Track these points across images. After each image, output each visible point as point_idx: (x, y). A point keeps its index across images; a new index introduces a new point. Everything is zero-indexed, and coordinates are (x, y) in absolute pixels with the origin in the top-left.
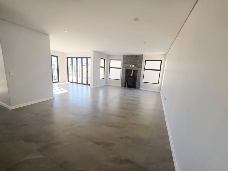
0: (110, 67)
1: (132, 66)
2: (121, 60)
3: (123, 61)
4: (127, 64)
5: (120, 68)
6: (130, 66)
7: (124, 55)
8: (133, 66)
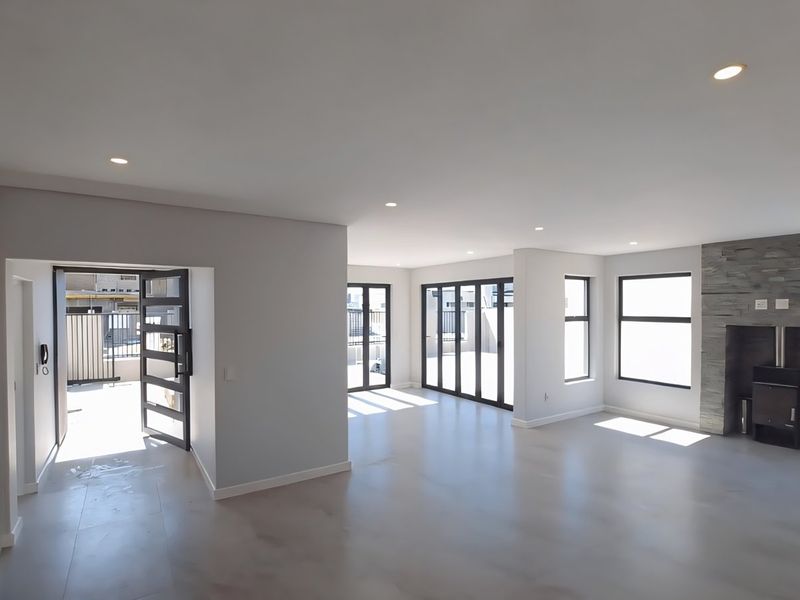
0: (625, 313)
1: (771, 304)
2: (689, 274)
3: (705, 276)
4: (731, 297)
5: (687, 320)
6: (761, 305)
7: (704, 246)
8: (782, 304)
